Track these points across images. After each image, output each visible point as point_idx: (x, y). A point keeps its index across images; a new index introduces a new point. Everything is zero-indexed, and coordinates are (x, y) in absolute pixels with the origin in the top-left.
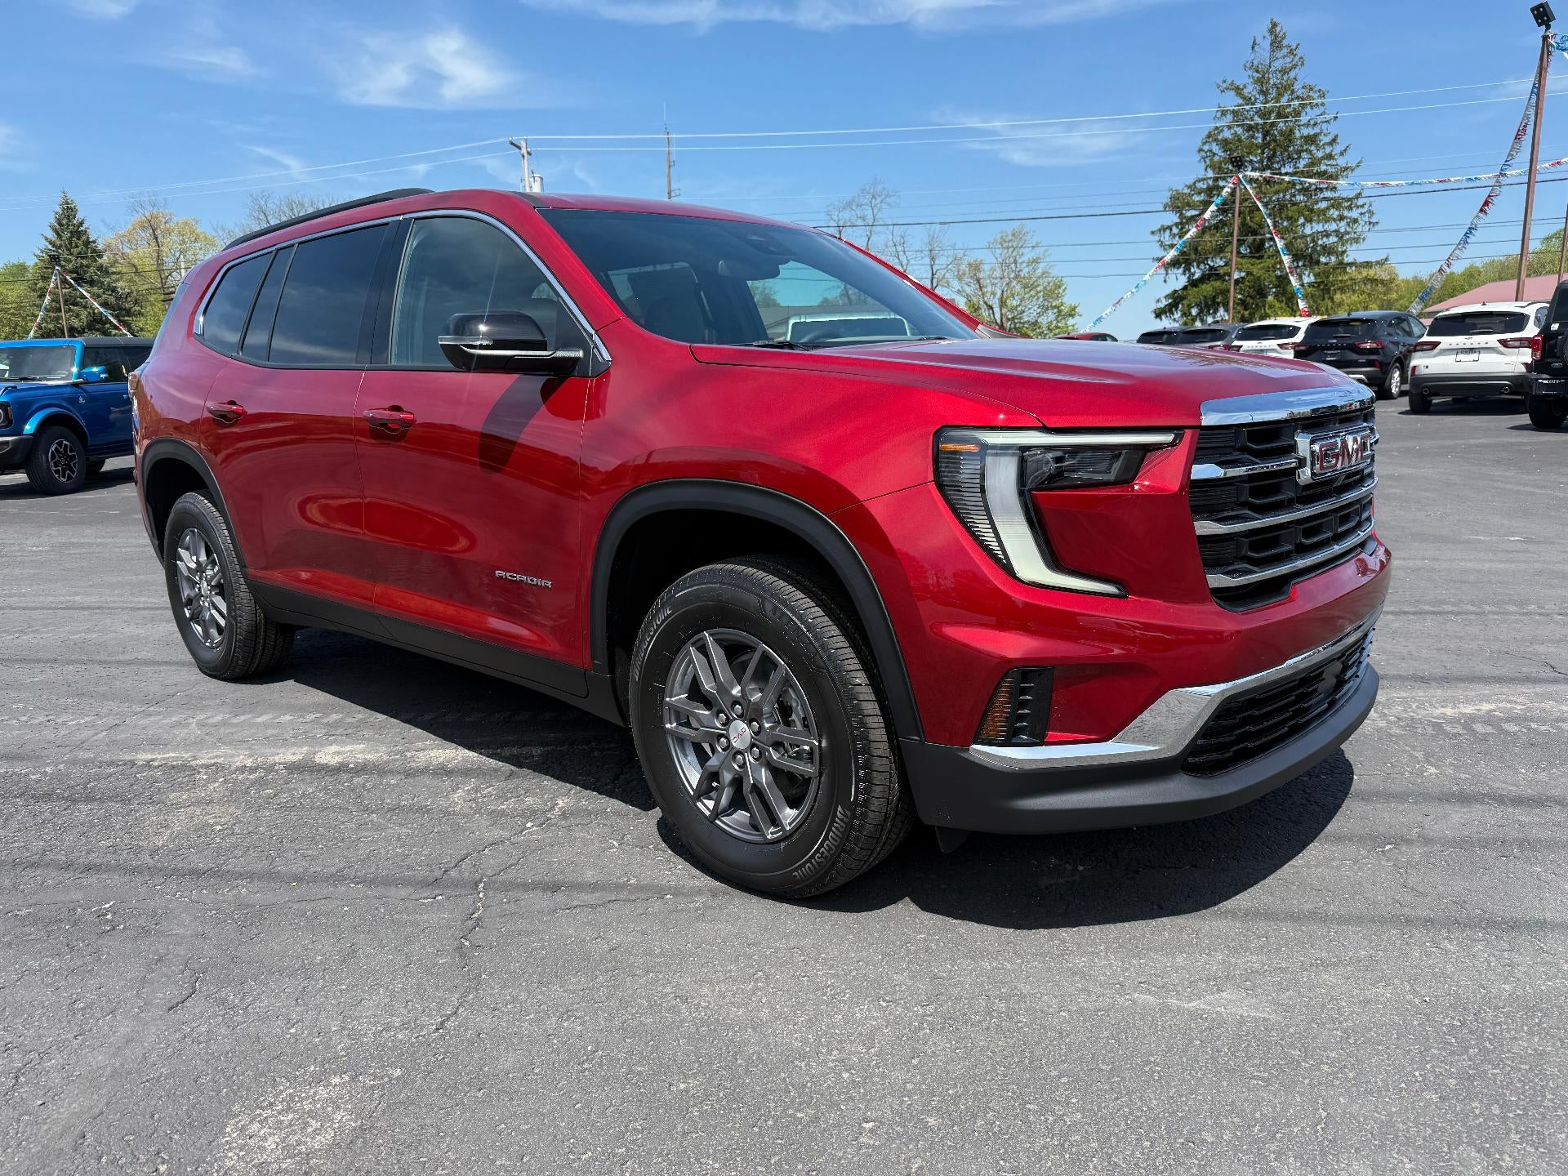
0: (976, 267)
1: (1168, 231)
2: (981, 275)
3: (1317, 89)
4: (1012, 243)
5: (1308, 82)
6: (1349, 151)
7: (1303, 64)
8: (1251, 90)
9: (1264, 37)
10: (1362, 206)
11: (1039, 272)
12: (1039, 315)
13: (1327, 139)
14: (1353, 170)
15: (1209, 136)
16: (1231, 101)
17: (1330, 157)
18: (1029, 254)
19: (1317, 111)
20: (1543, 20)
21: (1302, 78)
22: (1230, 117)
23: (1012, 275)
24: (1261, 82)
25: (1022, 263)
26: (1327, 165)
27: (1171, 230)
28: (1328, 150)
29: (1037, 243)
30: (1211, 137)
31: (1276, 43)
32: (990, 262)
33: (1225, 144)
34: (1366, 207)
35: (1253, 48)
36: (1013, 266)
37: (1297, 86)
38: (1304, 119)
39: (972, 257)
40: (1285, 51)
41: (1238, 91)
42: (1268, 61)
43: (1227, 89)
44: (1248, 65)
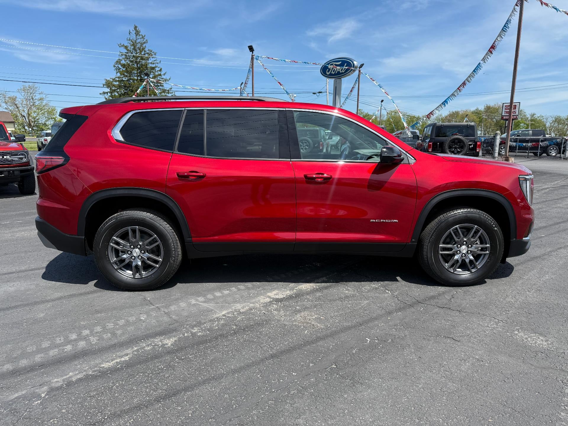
0: (14, 99)
1: (106, 94)
2: (17, 103)
3: (153, 51)
4: (29, 92)
5: (150, 49)
6: (166, 74)
7: (147, 42)
8: (131, 48)
9: (133, 30)
10: (172, 93)
11: (44, 104)
12: (46, 121)
13: (159, 69)
14: (168, 81)
15: (117, 62)
16: (124, 51)
17: (160, 75)
18: (38, 97)
19: (154, 59)
20: (251, 50)
21: (148, 47)
22: (124, 57)
23: (32, 104)
24: (134, 45)
25: (35, 99)
26: (160, 78)
27: (107, 94)
28: (159, 73)
29: (42, 92)
30: (118, 62)
31: (137, 33)
32: (20, 98)
33: (124, 66)
34: (173, 93)
35: (129, 34)
36: (32, 100)
37: (146, 49)
38: (150, 61)
39: (11, 95)
40: (141, 36)
41: (126, 47)
42: (135, 39)
43: (122, 46)
44: (128, 39)
